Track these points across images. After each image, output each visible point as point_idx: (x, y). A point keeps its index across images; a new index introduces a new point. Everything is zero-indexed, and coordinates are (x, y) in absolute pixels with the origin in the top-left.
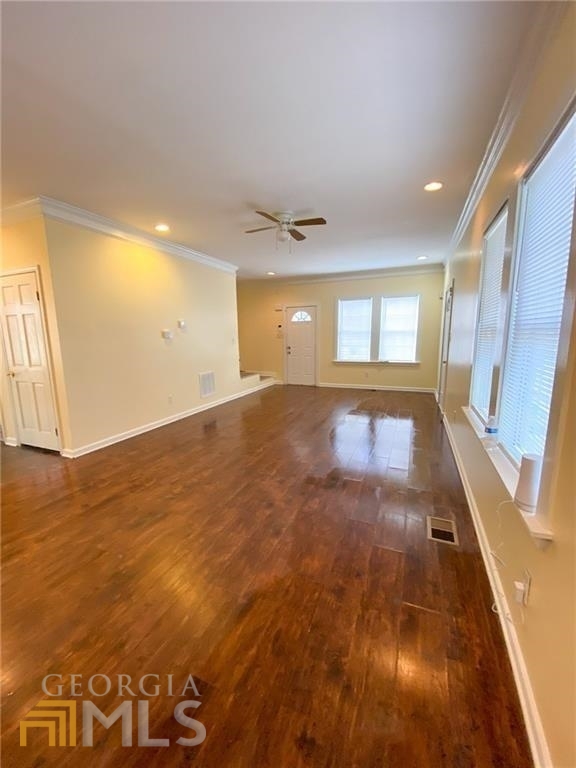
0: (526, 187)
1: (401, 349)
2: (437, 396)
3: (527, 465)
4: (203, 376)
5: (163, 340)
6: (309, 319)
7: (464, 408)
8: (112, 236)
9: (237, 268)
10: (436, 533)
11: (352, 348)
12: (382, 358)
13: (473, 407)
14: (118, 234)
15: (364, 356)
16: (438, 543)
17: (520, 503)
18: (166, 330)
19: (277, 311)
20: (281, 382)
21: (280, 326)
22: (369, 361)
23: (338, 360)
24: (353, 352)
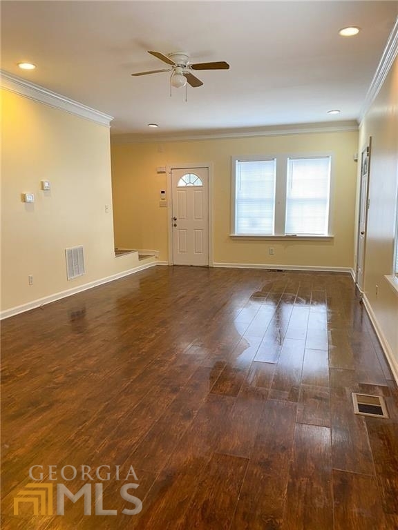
1: (311, 220)
4: (70, 251)
5: (23, 205)
6: (199, 183)
7: (388, 277)
9: (110, 119)
10: (361, 408)
13: (396, 275)
16: (366, 417)
19: (159, 173)
20: (164, 263)
21: (163, 192)
22: (273, 235)
23: (236, 235)
24: (254, 224)
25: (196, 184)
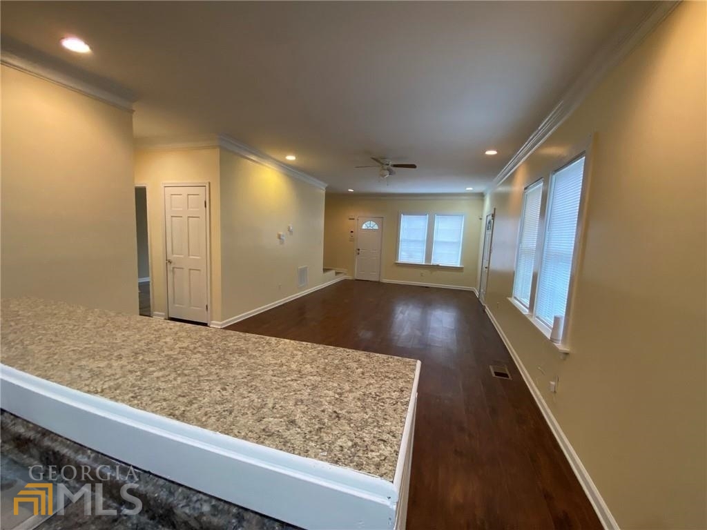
0: (554, 176)
1: (448, 256)
2: (477, 294)
3: (557, 320)
4: (300, 269)
5: (279, 240)
6: (376, 227)
7: (509, 299)
8: (249, 159)
9: (326, 185)
10: (497, 374)
11: (410, 252)
12: (433, 262)
13: (515, 298)
14: (253, 158)
15: (419, 259)
16: (501, 379)
17: (552, 340)
18: (281, 233)
19: (350, 219)
20: (350, 278)
21: (352, 232)
22: (424, 264)
23: (399, 262)
24: (411, 256)
25: (374, 228)
